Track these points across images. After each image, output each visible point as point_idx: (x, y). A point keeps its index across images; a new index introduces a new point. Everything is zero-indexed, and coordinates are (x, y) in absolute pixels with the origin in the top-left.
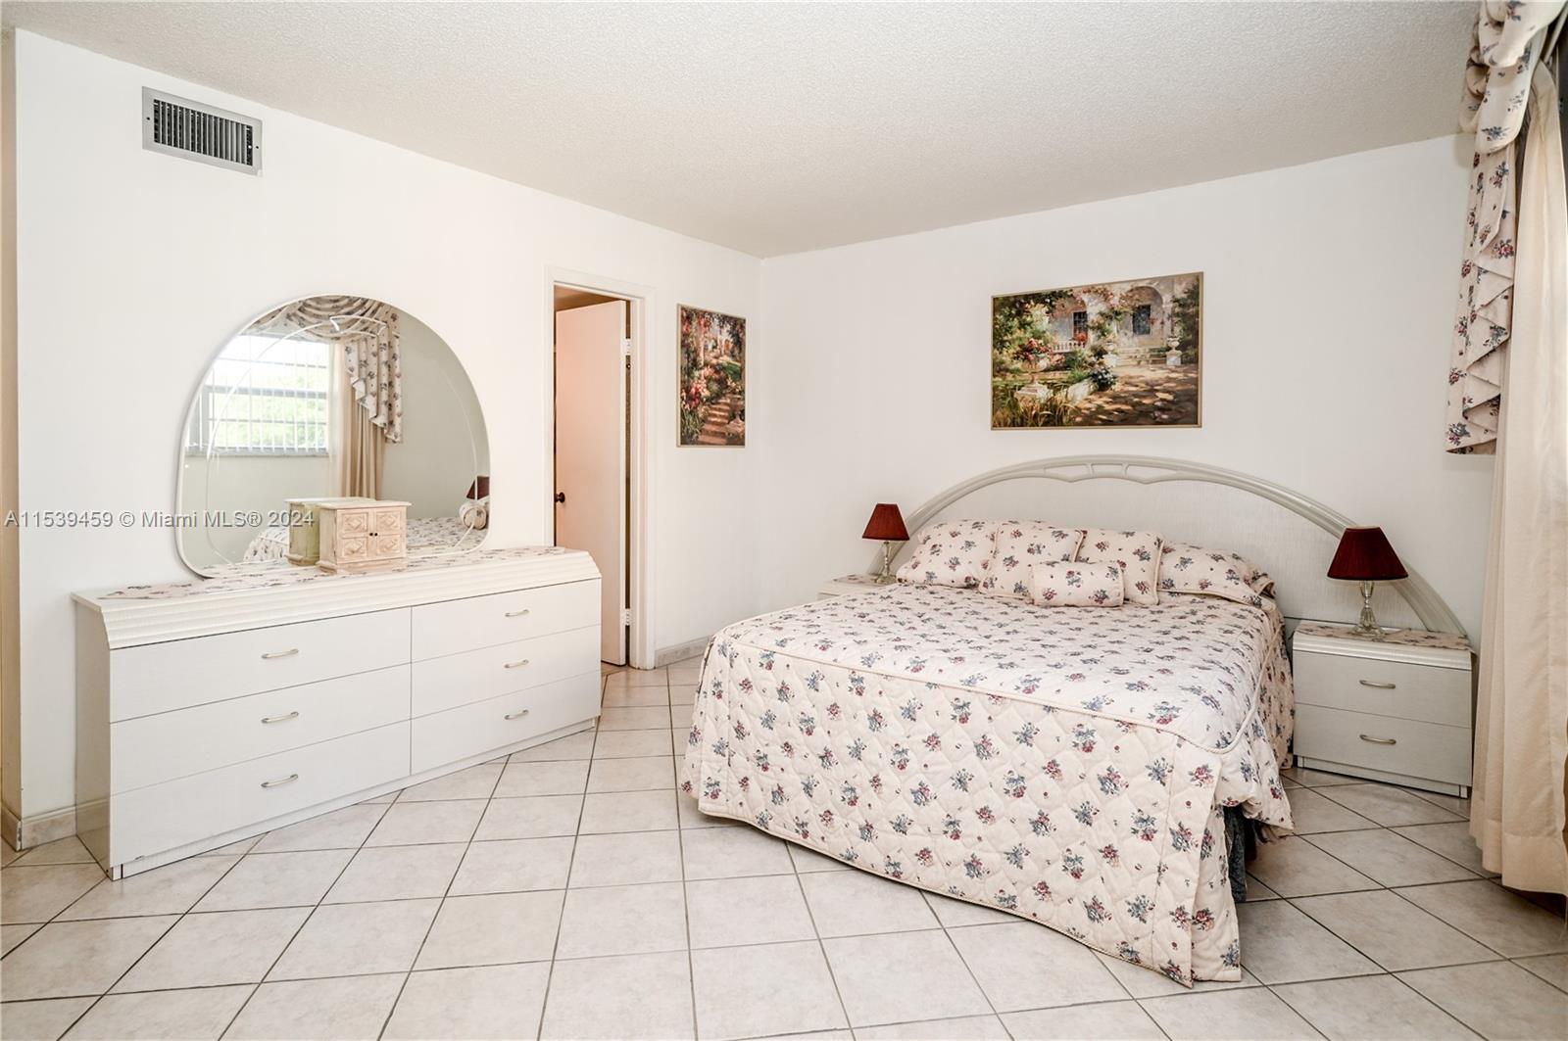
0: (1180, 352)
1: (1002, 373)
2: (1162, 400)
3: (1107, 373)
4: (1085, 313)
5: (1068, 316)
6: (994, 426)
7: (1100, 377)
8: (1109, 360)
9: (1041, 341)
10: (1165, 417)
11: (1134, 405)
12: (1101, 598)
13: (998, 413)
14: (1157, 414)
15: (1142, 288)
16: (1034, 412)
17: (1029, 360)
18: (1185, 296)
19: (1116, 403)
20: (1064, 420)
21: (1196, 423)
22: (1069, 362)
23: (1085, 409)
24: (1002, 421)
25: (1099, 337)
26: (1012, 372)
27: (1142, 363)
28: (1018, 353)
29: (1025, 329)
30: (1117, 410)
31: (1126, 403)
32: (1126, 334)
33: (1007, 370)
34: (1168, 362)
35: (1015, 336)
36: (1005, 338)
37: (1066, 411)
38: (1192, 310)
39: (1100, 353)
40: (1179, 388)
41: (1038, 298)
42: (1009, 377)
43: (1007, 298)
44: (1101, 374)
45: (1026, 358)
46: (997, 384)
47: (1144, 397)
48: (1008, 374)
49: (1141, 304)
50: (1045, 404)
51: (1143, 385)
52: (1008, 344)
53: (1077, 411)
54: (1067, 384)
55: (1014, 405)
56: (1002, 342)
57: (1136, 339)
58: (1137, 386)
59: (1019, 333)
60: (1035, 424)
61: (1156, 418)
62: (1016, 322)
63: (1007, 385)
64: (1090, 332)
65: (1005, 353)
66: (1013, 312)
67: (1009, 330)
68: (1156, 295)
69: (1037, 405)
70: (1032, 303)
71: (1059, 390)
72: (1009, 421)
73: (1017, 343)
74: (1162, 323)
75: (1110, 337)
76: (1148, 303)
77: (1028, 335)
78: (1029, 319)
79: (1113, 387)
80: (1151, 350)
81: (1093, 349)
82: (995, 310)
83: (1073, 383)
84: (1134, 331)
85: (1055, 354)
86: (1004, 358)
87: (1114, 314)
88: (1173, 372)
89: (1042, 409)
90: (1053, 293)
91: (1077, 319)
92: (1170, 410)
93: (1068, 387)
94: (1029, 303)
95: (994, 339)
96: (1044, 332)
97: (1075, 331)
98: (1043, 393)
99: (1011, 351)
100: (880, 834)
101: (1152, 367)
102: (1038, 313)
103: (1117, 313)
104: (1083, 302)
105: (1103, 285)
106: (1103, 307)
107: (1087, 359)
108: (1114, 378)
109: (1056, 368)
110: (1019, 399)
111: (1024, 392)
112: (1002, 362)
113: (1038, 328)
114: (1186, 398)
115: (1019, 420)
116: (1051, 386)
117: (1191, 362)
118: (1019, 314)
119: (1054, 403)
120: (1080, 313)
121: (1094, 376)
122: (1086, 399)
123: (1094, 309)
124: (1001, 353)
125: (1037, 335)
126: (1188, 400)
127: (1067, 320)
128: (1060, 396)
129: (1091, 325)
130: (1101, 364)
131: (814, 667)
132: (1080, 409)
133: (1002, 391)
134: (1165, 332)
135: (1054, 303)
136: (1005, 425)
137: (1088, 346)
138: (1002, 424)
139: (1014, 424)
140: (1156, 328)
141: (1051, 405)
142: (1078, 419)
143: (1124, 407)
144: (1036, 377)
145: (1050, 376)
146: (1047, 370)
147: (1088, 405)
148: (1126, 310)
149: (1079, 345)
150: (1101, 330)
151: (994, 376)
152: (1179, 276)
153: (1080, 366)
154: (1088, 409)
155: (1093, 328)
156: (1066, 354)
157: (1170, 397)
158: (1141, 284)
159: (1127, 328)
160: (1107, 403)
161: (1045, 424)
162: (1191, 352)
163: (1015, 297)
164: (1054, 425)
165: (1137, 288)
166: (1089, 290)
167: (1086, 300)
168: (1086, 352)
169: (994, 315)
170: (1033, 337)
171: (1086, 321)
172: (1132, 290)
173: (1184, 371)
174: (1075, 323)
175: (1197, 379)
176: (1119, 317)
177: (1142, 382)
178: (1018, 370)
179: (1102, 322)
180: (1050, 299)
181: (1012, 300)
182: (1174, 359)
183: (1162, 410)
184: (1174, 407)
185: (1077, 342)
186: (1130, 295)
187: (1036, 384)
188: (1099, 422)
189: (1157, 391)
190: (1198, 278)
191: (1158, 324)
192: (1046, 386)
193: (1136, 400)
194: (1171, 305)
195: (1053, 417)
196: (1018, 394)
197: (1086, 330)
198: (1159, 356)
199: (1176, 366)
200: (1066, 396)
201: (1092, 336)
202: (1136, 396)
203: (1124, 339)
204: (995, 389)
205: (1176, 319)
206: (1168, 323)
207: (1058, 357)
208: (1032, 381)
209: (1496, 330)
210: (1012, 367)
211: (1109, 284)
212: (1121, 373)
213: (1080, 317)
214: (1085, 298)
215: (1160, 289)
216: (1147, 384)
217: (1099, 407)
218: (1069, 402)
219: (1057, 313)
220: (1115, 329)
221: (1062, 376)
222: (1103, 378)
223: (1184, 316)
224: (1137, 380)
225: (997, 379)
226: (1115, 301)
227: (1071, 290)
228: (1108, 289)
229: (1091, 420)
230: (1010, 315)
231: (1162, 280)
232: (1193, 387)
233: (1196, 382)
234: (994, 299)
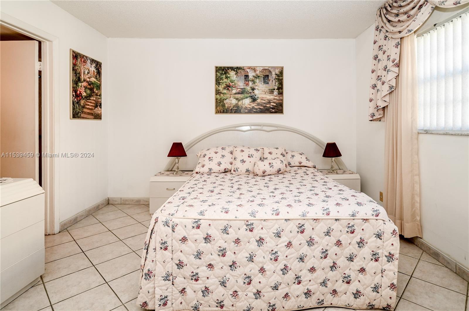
0: (277, 91)
1: (219, 94)
2: (273, 105)
3: (255, 96)
4: (248, 75)
5: (242, 76)
6: (216, 113)
7: (253, 97)
8: (256, 92)
9: (233, 84)
10: (273, 111)
11: (264, 107)
12: (279, 171)
13: (218, 108)
14: (271, 110)
15: (266, 69)
16: (231, 108)
17: (229, 90)
18: (279, 73)
19: (258, 106)
20: (241, 111)
21: (282, 113)
22: (243, 92)
23: (248, 107)
24: (219, 111)
25: (253, 84)
26: (223, 94)
27: (266, 93)
28: (225, 87)
29: (227, 79)
30: (259, 108)
31: (262, 106)
32: (261, 84)
33: (221, 93)
34: (274, 93)
35: (224, 81)
36: (220, 82)
37: (242, 108)
38: (281, 78)
39: (253, 89)
40: (278, 102)
41: (232, 69)
42: (222, 95)
43: (221, 67)
44: (254, 96)
45: (228, 89)
46: (218, 98)
47: (267, 104)
48: (221, 94)
49: (266, 74)
50: (235, 106)
51: (267, 100)
52: (221, 84)
53: (246, 108)
54: (242, 99)
55: (224, 105)
56: (219, 83)
57: (264, 85)
58: (265, 101)
59: (225, 80)
60: (231, 112)
61: (271, 111)
62: (224, 76)
63: (221, 98)
64: (250, 82)
65: (220, 87)
66: (223, 72)
67: (221, 79)
68: (270, 72)
69: (232, 106)
70: (230, 70)
71: (240, 101)
72: (222, 111)
73: (225, 83)
74: (272, 81)
75: (256, 84)
76: (268, 74)
77: (229, 81)
78: (229, 76)
79: (257, 100)
80: (269, 89)
81: (251, 88)
82: (216, 71)
83: (244, 99)
84: (264, 83)
85: (238, 88)
86: (220, 89)
87: (257, 77)
88: (276, 97)
89: (233, 107)
90: (237, 68)
91: (246, 77)
92: (275, 108)
93: (243, 100)
94: (229, 70)
95: (216, 81)
96: (234, 81)
97: (245, 81)
98: (234, 102)
99: (223, 86)
100: (265, 294)
101: (269, 95)
102: (232, 74)
103: (259, 77)
104: (247, 72)
105: (254, 67)
106: (254, 74)
107: (249, 91)
108: (258, 98)
109: (239, 93)
110: (226, 103)
111: (227, 101)
112: (219, 90)
113: (232, 79)
114: (280, 105)
115: (226, 111)
116: (237, 99)
117: (281, 94)
118: (225, 73)
119: (238, 105)
120: (246, 75)
121: (251, 96)
122: (249, 104)
123: (251, 74)
124: (218, 87)
125: (232, 82)
126: (280, 106)
127: (242, 77)
128: (240, 103)
129: (250, 80)
130: (253, 93)
131: (225, 223)
132: (247, 108)
133: (219, 100)
134: (273, 84)
135: (237, 71)
136: (221, 112)
137: (249, 87)
138: (219, 112)
139: (224, 112)
140: (270, 82)
141: (237, 106)
142: (246, 111)
143: (261, 107)
144: (232, 96)
145: (237, 96)
146: (235, 94)
147: (249, 106)
148: (262, 76)
149: (246, 86)
150: (254, 82)
151: (216, 95)
152: (277, 67)
153: (247, 93)
154: (250, 108)
155: (251, 81)
156: (242, 89)
157: (275, 105)
158: (266, 68)
159: (261, 81)
160: (256, 106)
161: (235, 112)
162: (281, 91)
163: (224, 67)
164: (238, 113)
165: (265, 69)
166: (249, 68)
167: (248, 71)
168: (248, 89)
169: (216, 73)
170: (230, 82)
171: (248, 78)
172: (263, 70)
173: (279, 97)
174: (245, 78)
175: (282, 99)
176: (259, 78)
177: (266, 99)
178: (225, 93)
179: (254, 79)
180: (237, 69)
181: (223, 68)
182: (276, 92)
183: (272, 108)
184: (276, 108)
185: (246, 85)
186: (262, 71)
187: (232, 98)
188: (253, 112)
189: (271, 102)
190: (282, 68)
191: (271, 81)
192: (235, 99)
193: (265, 105)
194: (275, 76)
195: (237, 110)
196: (225, 101)
197: (248, 81)
198: (272, 91)
199: (277, 95)
200: (242, 103)
201: (250, 83)
202: (264, 104)
203: (261, 85)
204: (216, 99)
205: (276, 80)
206: (274, 81)
207: (239, 89)
208: (230, 97)
209: (391, 87)
210: (223, 92)
211: (256, 67)
212: (260, 96)
213: (247, 76)
214: (248, 70)
215: (272, 70)
216: (268, 100)
217: (253, 107)
218: (243, 105)
219: (239, 74)
220: (258, 82)
221: (241, 96)
222: (254, 98)
223: (279, 79)
224: (265, 99)
225: (217, 96)
226: (258, 72)
227: (243, 67)
228: (256, 68)
229: (250, 111)
230: (222, 73)
231: (272, 67)
232: (281, 102)
233: (282, 100)
234: (216, 67)
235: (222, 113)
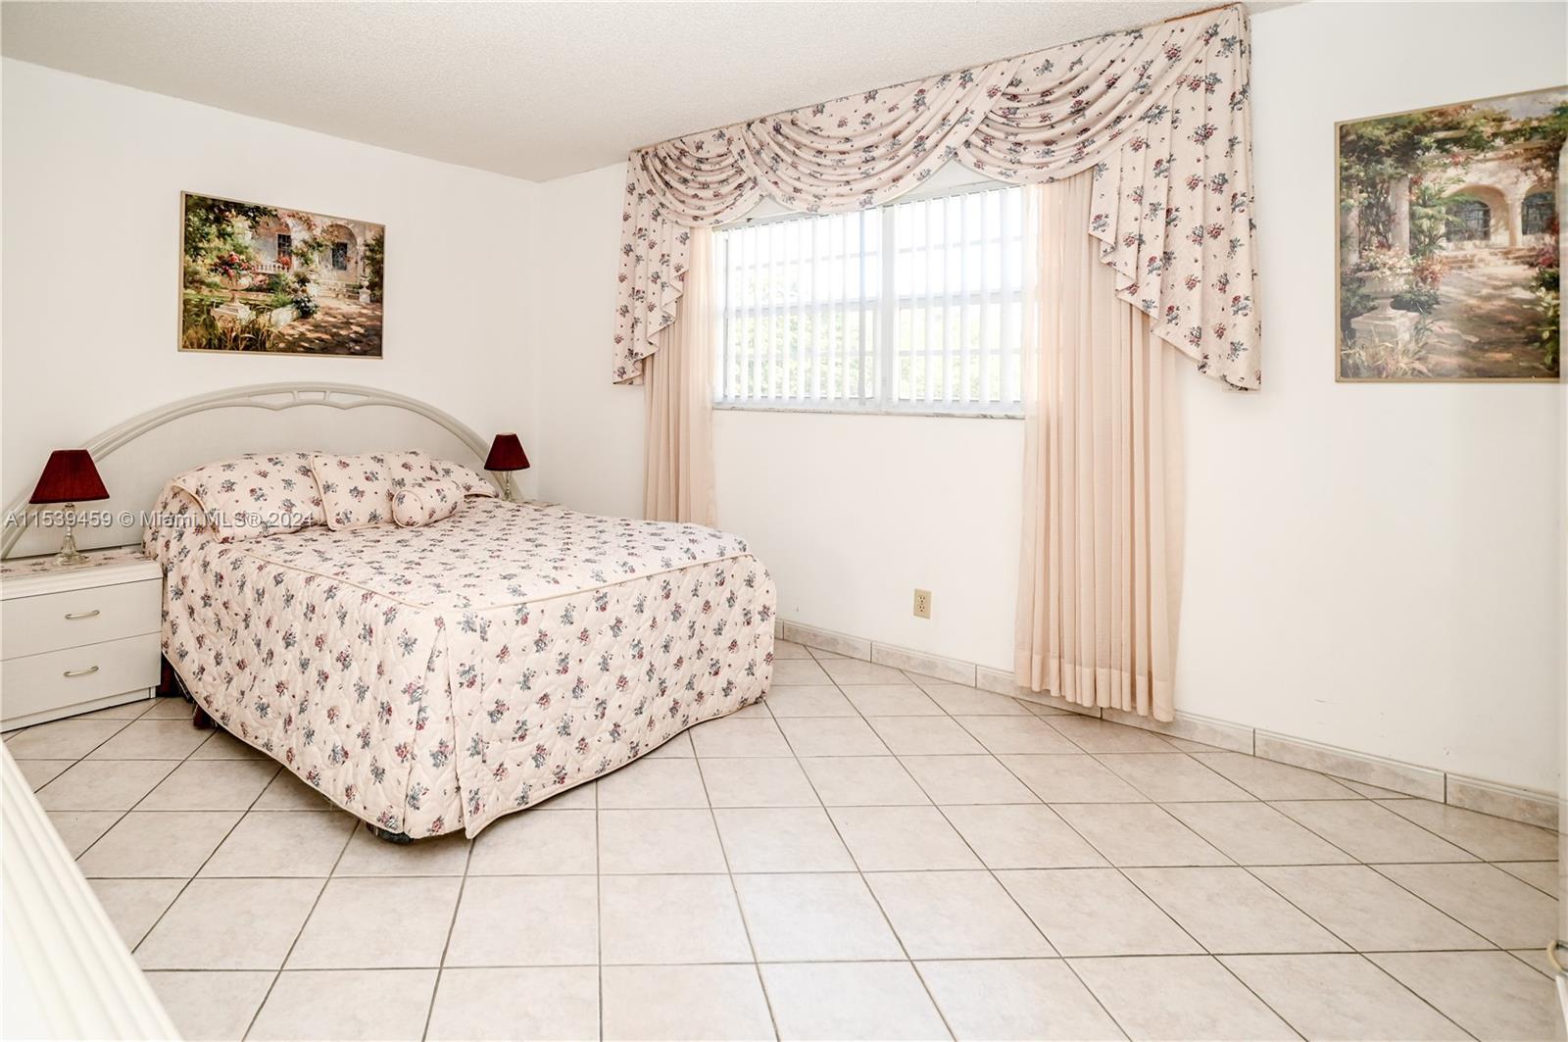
0: (369, 291)
1: (196, 285)
2: (356, 332)
3: (309, 301)
4: (289, 237)
5: (272, 236)
6: (184, 346)
7: (303, 304)
8: (311, 288)
9: (242, 257)
10: (357, 348)
11: (333, 335)
13: (191, 332)
14: (352, 345)
15: (341, 226)
16: (234, 334)
17: (229, 275)
18: (373, 242)
19: (317, 332)
20: (267, 345)
21: (380, 355)
22: (272, 285)
23: (288, 335)
24: (195, 341)
25: (303, 264)
26: (209, 285)
27: (340, 296)
28: (215, 265)
29: (225, 239)
30: (319, 339)
31: (326, 333)
32: (327, 267)
33: (202, 283)
34: (361, 299)
35: (212, 245)
36: (200, 245)
37: (269, 336)
38: (378, 256)
39: (303, 281)
40: (369, 323)
41: (241, 209)
42: (205, 291)
43: (203, 199)
44: (304, 302)
45: (226, 272)
46: (191, 297)
47: (341, 328)
48: (203, 287)
49: (339, 241)
50: (248, 327)
51: (340, 317)
52: (203, 252)
53: (281, 336)
54: (270, 307)
55: (210, 324)
56: (197, 249)
57: (335, 273)
58: (335, 317)
59: (217, 243)
60: (235, 347)
61: (350, 348)
62: (214, 229)
63: (202, 300)
64: (294, 258)
65: (200, 262)
66: (211, 217)
67: (205, 236)
68: (351, 236)
69: (238, 326)
70: (234, 213)
71: (262, 312)
72: (204, 342)
73: (215, 253)
74: (356, 263)
75: (313, 267)
76: (345, 241)
77: (228, 247)
78: (229, 229)
79: (315, 316)
80: (347, 286)
81: (297, 275)
82: (188, 209)
83: (276, 307)
84: (334, 265)
85: (258, 274)
86: (198, 268)
87: (316, 245)
88: (365, 308)
89: (243, 332)
90: (257, 208)
91: (281, 241)
92: (361, 342)
93: (271, 311)
94: (230, 212)
95: (186, 243)
96: (247, 248)
97: (279, 254)
98: (245, 314)
99: (208, 261)
101: (348, 301)
102: (240, 225)
103: (320, 245)
104: (287, 225)
105: (308, 213)
106: (306, 236)
107: (291, 284)
108: (316, 307)
109: (259, 289)
110: (217, 318)
111: (222, 310)
112: (197, 273)
113: (240, 241)
114: (374, 332)
115: (216, 342)
116: (253, 307)
117: (378, 301)
118: (218, 220)
119: (257, 326)
120: (284, 236)
121: (297, 302)
122: (290, 325)
123: (298, 236)
124: (194, 261)
125: (240, 250)
126: (375, 335)
127: (271, 240)
128: (263, 320)
129: (295, 251)
130: (303, 291)
132: (284, 335)
133: (196, 306)
134: (359, 273)
135: (257, 219)
136: (200, 346)
137: (291, 271)
138: (195, 346)
139: (209, 346)
140: (351, 265)
141: (253, 328)
142: (282, 345)
143: (325, 336)
144: (237, 295)
145: (253, 296)
146: (249, 290)
147: (292, 332)
148: (328, 244)
149: (283, 268)
150: (307, 262)
151: (186, 287)
152: (370, 225)
153: (284, 290)
154: (291, 335)
155: (297, 254)
156: (269, 275)
157: (362, 331)
158: (340, 223)
159: (327, 261)
160: (309, 331)
161: (247, 348)
162: (377, 293)
163: (214, 200)
164: (257, 350)
165: (337, 225)
166: (293, 216)
167: (291, 225)
168: (289, 277)
169: (186, 214)
170: (234, 250)
171: (290, 245)
172: (332, 226)
173: (372, 309)
174: (279, 245)
175: (381, 316)
176: (321, 249)
177: (340, 314)
178: (216, 285)
179: (305, 250)
180: (255, 213)
181: (210, 202)
182: (365, 296)
183: (356, 341)
184: (364, 340)
185: (281, 265)
186: (331, 230)
187: (237, 304)
188: (302, 349)
189: (352, 324)
190: (383, 229)
191: (353, 261)
192: (247, 307)
193: (335, 330)
194: (363, 248)
195: (255, 341)
196: (215, 312)
197: (290, 255)
198: (353, 292)
199: (367, 304)
200: (270, 320)
201: (296, 262)
202: (334, 326)
203: (325, 271)
204: (186, 302)
205: (367, 262)
206: (361, 264)
207: (261, 277)
208: (233, 300)
210: (209, 280)
211: (313, 214)
212: (322, 303)
213: (284, 240)
214: (290, 222)
215: (355, 231)
216: (344, 316)
217: (302, 334)
218: (272, 326)
219: (261, 230)
220: (317, 260)
221: (265, 298)
222: (306, 306)
223: (372, 259)
224: (335, 312)
225: (189, 291)
226: (317, 232)
227: (276, 210)
228: (311, 218)
229: (293, 347)
230: (207, 219)
231: (357, 223)
232: (379, 323)
233: (380, 319)
234: (187, 196)
235: (204, 348)
